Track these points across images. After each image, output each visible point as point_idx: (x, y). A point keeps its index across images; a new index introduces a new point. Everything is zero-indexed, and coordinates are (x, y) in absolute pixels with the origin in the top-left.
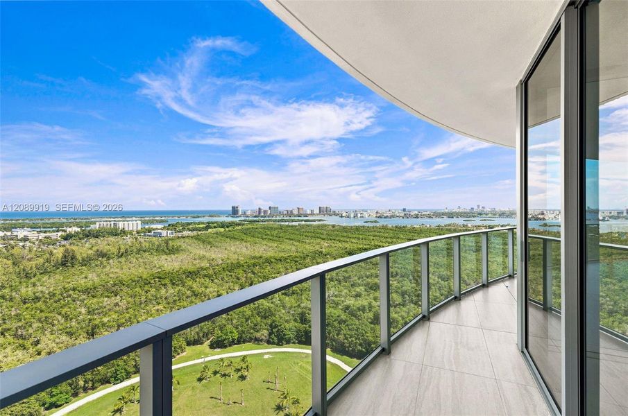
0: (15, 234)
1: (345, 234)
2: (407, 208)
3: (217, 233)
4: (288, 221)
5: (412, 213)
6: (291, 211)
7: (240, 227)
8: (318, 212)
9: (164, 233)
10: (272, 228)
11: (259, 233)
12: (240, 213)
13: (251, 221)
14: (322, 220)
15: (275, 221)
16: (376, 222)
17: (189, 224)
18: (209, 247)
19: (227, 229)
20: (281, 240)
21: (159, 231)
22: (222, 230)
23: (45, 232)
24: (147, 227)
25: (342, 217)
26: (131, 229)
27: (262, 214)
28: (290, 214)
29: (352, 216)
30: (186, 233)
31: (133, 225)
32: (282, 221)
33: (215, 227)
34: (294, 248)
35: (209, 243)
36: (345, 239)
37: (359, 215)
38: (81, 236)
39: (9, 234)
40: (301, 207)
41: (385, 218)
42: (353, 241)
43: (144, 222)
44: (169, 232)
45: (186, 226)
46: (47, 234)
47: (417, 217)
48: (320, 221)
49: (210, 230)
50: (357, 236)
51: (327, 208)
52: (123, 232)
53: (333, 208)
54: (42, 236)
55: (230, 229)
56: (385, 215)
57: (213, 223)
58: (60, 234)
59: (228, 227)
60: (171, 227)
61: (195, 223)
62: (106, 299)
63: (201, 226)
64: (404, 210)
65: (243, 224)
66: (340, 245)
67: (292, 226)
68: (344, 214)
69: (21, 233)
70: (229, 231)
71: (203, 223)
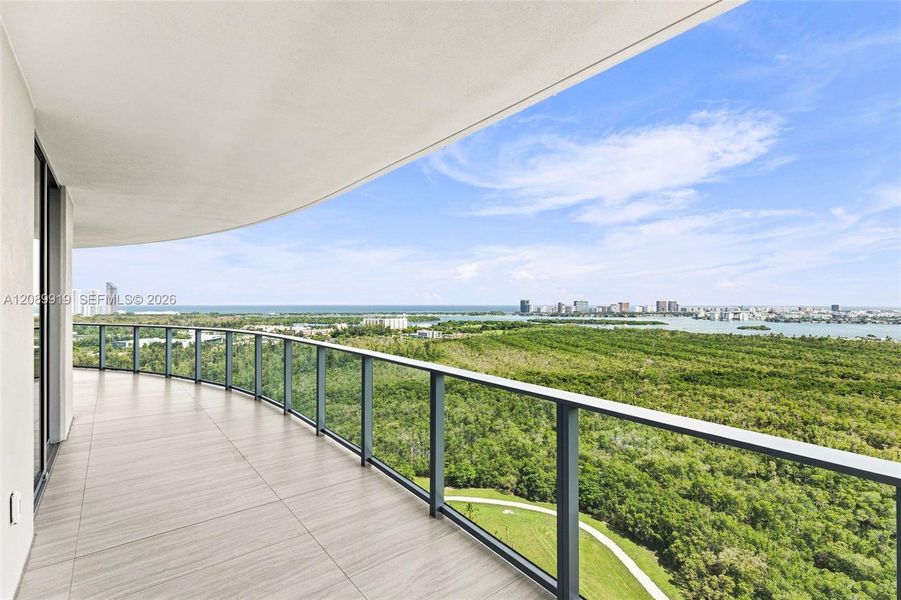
0: (293, 328)
1: (691, 347)
2: (842, 305)
3: (492, 337)
4: (601, 323)
5: (850, 315)
6: (609, 308)
7: (524, 330)
8: (655, 310)
9: (430, 334)
10: (570, 333)
11: (549, 339)
12: (532, 310)
13: (544, 322)
14: (658, 323)
15: (581, 322)
16: (762, 328)
17: (462, 323)
18: (477, 355)
19: (507, 332)
20: (578, 350)
21: (425, 331)
22: (500, 332)
23: (318, 328)
24: (414, 326)
25: (697, 318)
26: (396, 327)
27: (564, 312)
28: (607, 312)
29: (717, 316)
30: (454, 335)
31: (400, 323)
32: (590, 322)
33: (493, 329)
34: (593, 364)
35: (479, 349)
36: (688, 355)
37: (731, 316)
38: (347, 334)
39: (288, 328)
40: (623, 302)
41: (786, 321)
42: (703, 358)
43: (410, 320)
44: (436, 332)
45: (457, 326)
46: (319, 330)
47: (863, 321)
48: (654, 323)
49: (484, 332)
50: (713, 351)
51: (670, 303)
52: (389, 331)
53: (682, 304)
54: (314, 331)
55: (512, 331)
56: (787, 317)
57: (492, 323)
58: (329, 330)
59: (510, 328)
60: (441, 328)
61: (469, 323)
62: (346, 407)
63: (477, 326)
64: (835, 308)
65: (531, 326)
66: (676, 364)
67: (603, 331)
68: (702, 314)
69: (298, 328)
70: (510, 335)
71: (479, 323)
